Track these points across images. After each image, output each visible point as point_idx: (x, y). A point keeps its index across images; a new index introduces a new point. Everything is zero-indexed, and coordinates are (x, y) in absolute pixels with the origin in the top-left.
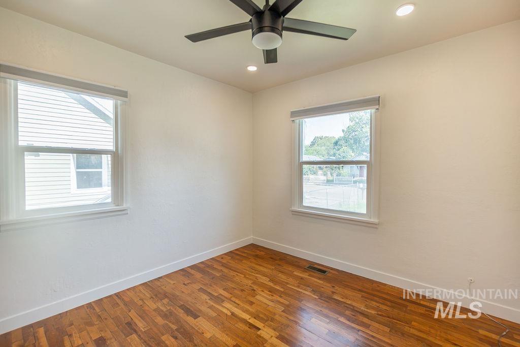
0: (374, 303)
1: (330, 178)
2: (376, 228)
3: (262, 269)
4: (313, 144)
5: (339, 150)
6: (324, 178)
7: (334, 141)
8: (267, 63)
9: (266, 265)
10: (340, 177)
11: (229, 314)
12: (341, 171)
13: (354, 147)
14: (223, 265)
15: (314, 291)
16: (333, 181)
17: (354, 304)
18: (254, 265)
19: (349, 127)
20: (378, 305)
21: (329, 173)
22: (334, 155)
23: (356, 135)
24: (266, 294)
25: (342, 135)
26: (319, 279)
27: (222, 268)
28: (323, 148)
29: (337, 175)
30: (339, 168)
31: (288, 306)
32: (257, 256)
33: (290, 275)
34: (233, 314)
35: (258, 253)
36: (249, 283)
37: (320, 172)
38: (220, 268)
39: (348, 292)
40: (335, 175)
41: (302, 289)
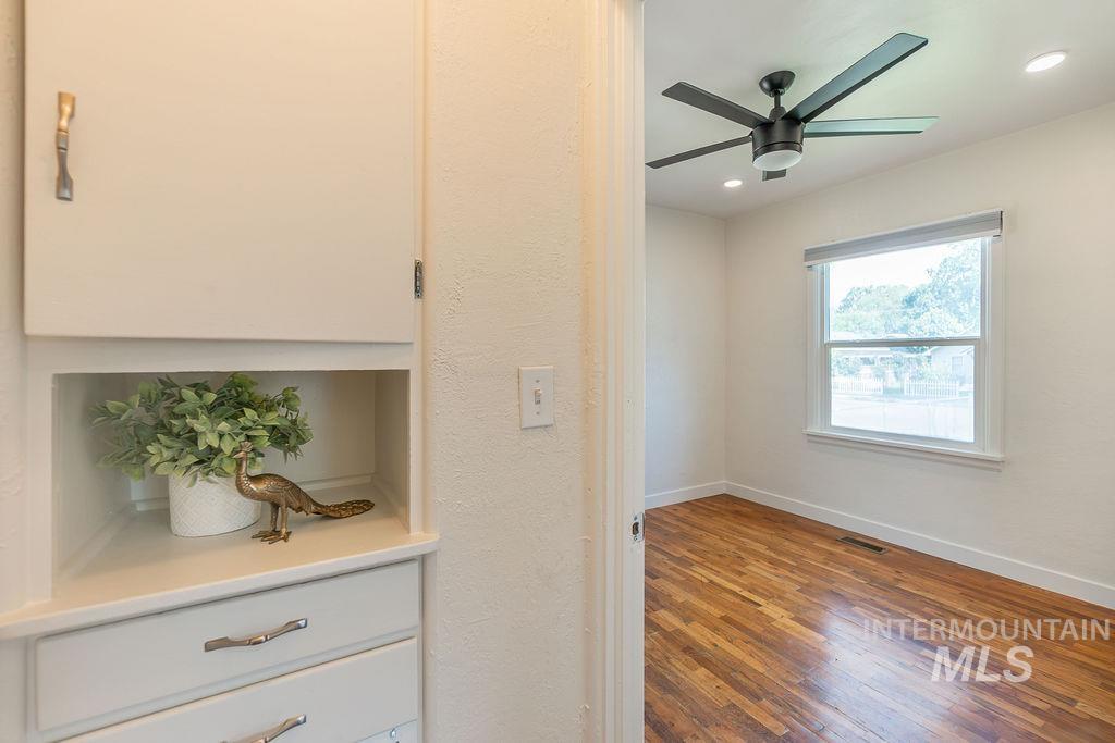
0: (988, 605)
1: (893, 383)
2: (999, 471)
3: (750, 531)
4: (847, 304)
5: (917, 316)
6: (879, 384)
7: (903, 294)
8: (767, 179)
9: (754, 526)
10: (923, 382)
11: (706, 581)
12: (926, 368)
13: (961, 310)
14: (679, 519)
15: (856, 573)
16: (902, 390)
17: (942, 601)
18: (734, 526)
19: (945, 261)
20: (997, 609)
21: (890, 373)
22: (905, 329)
23: (967, 279)
24: (765, 565)
25: (927, 280)
26: (868, 558)
27: (679, 523)
28: (876, 313)
29: (913, 378)
30: (919, 362)
31: (807, 585)
32: (737, 513)
33: (809, 546)
34: (711, 581)
35: (739, 508)
36: (732, 548)
37: (866, 370)
38: (675, 523)
39: (929, 583)
40: (906, 377)
41: (832, 567)
